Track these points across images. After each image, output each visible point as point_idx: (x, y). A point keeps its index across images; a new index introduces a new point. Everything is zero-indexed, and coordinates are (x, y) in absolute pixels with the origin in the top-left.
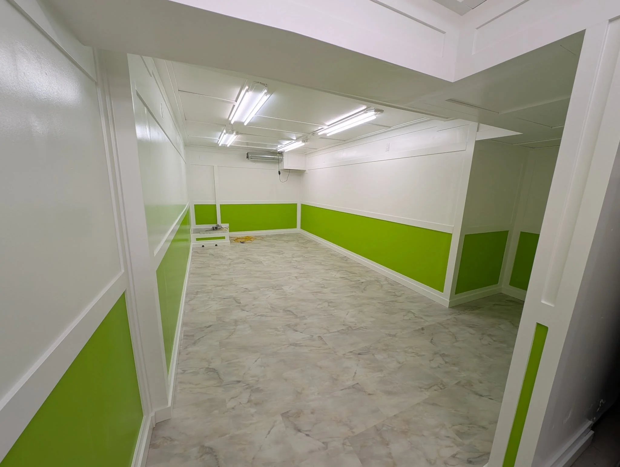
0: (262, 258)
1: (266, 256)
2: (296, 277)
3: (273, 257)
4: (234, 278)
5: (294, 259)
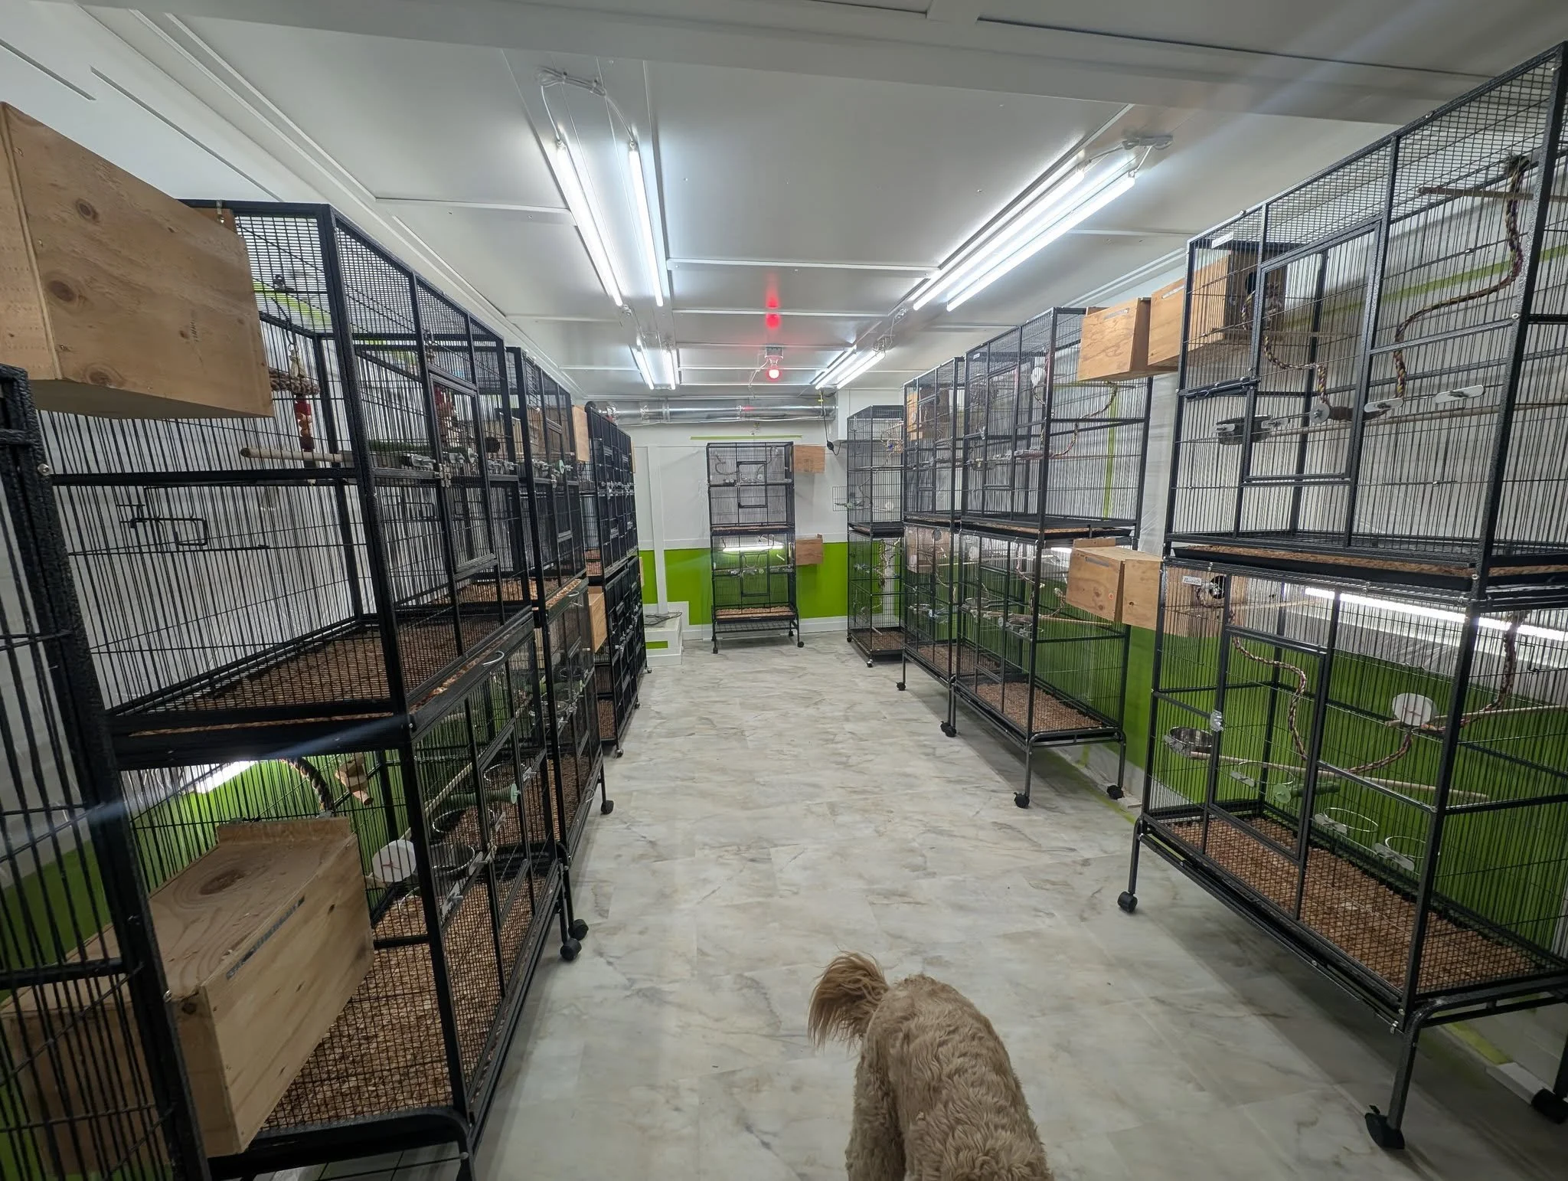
0: (749, 719)
1: (764, 708)
2: (833, 808)
3: (785, 715)
4: (635, 794)
5: (849, 727)
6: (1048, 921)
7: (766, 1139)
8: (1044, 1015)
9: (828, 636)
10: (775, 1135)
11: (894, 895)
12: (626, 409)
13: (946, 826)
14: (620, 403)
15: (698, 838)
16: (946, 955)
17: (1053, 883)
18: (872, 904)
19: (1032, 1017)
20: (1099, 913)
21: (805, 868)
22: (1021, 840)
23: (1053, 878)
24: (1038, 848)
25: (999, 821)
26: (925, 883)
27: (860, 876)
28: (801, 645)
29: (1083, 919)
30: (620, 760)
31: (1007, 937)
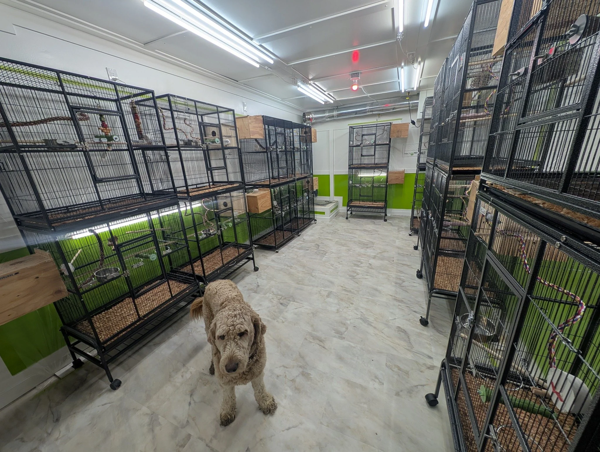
2: (330, 294)
6: (377, 386)
7: (192, 402)
8: (328, 426)
9: (401, 218)
10: (195, 402)
11: (318, 339)
12: (318, 114)
13: (371, 319)
14: (316, 112)
15: (273, 289)
16: (313, 374)
17: (400, 369)
18: (306, 339)
19: (321, 423)
20: (410, 397)
21: (296, 314)
22: (405, 341)
23: (402, 366)
24: (410, 348)
25: (402, 327)
26: (335, 340)
27: (312, 326)
28: (386, 220)
29: (397, 394)
30: (277, 254)
31: (349, 383)
